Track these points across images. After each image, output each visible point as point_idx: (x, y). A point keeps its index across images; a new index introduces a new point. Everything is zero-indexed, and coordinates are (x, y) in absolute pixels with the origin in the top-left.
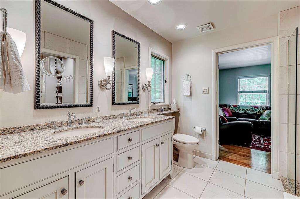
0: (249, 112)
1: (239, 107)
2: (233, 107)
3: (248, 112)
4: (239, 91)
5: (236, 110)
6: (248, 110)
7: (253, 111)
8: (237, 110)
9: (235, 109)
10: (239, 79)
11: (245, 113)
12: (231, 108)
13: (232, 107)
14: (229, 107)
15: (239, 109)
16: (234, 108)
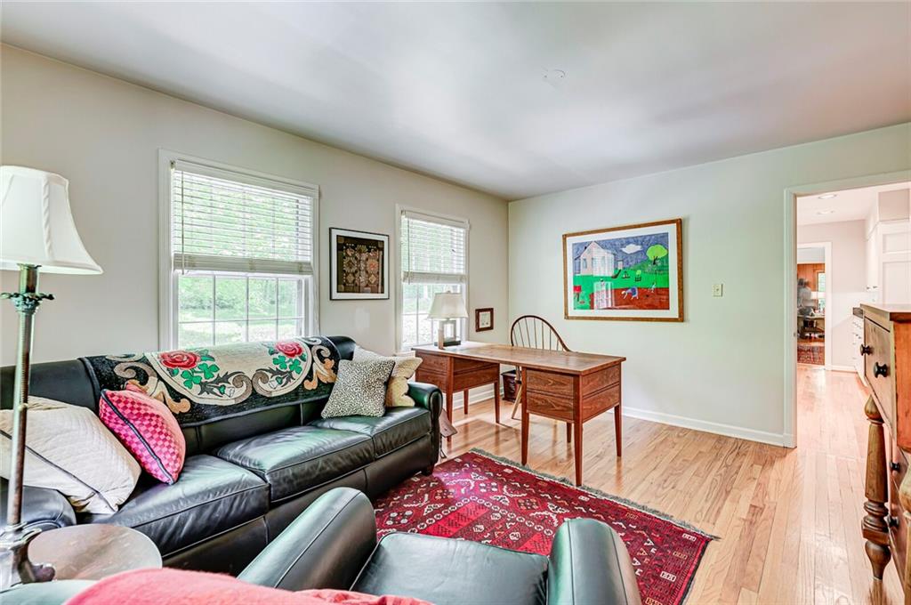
0: (272, 388)
1: (209, 363)
2: (172, 374)
3: (266, 387)
4: (175, 248)
5: (196, 388)
6: (265, 380)
7: (288, 380)
8: (205, 387)
9: (189, 384)
10: (175, 175)
11: (255, 397)
12: (152, 380)
13: (163, 371)
14: (143, 378)
15: (219, 380)
16: (178, 378)
